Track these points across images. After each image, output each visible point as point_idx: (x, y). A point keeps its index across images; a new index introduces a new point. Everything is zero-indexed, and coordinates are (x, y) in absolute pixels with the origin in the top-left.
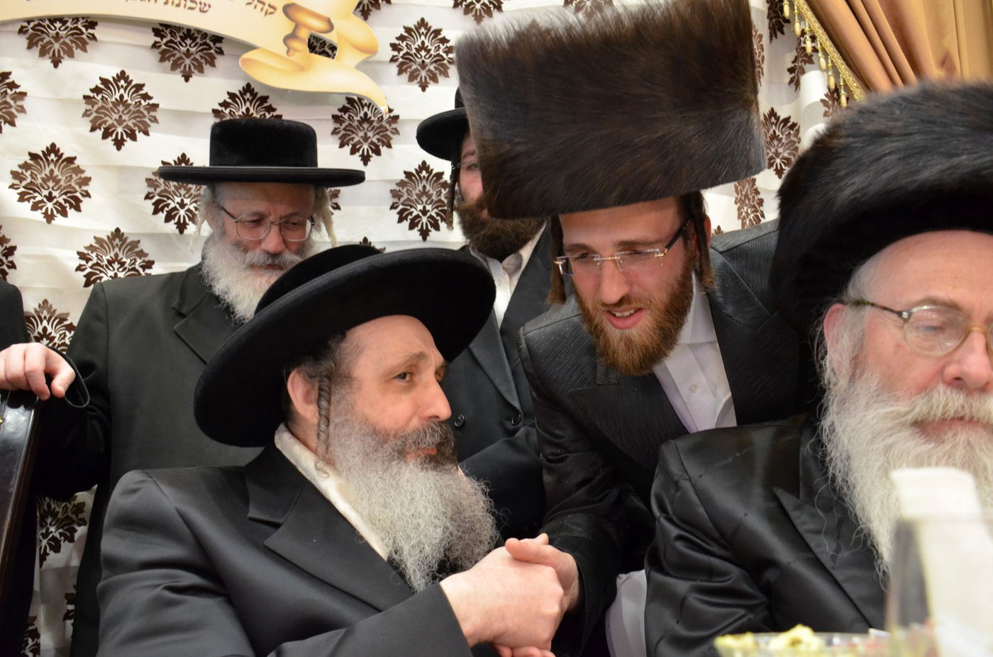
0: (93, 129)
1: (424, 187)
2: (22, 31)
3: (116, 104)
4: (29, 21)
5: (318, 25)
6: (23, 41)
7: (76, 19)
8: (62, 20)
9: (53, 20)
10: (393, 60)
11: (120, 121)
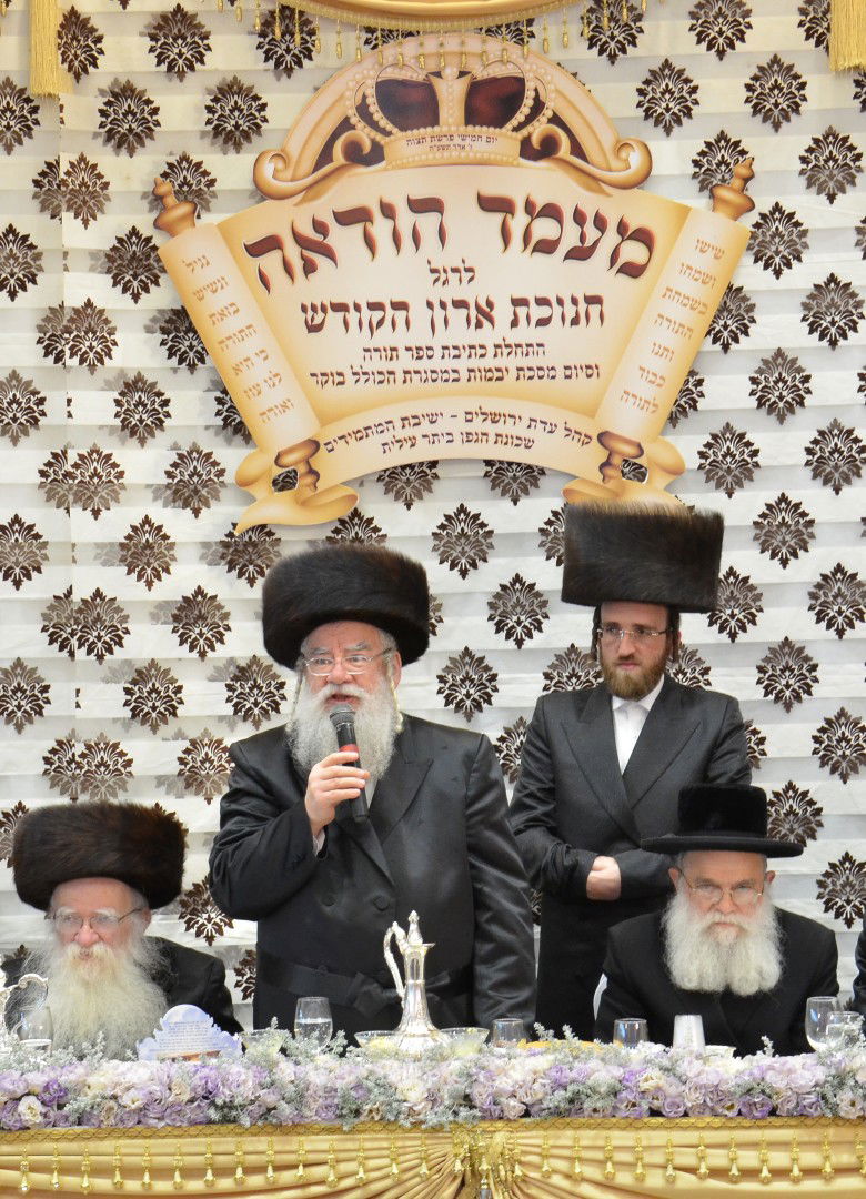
0: (441, 562)
1: (732, 592)
2: (380, 479)
3: (458, 537)
4: (385, 471)
5: (630, 450)
6: (381, 487)
7: (421, 464)
8: (411, 466)
9: (403, 468)
10: (701, 467)
11: (463, 553)
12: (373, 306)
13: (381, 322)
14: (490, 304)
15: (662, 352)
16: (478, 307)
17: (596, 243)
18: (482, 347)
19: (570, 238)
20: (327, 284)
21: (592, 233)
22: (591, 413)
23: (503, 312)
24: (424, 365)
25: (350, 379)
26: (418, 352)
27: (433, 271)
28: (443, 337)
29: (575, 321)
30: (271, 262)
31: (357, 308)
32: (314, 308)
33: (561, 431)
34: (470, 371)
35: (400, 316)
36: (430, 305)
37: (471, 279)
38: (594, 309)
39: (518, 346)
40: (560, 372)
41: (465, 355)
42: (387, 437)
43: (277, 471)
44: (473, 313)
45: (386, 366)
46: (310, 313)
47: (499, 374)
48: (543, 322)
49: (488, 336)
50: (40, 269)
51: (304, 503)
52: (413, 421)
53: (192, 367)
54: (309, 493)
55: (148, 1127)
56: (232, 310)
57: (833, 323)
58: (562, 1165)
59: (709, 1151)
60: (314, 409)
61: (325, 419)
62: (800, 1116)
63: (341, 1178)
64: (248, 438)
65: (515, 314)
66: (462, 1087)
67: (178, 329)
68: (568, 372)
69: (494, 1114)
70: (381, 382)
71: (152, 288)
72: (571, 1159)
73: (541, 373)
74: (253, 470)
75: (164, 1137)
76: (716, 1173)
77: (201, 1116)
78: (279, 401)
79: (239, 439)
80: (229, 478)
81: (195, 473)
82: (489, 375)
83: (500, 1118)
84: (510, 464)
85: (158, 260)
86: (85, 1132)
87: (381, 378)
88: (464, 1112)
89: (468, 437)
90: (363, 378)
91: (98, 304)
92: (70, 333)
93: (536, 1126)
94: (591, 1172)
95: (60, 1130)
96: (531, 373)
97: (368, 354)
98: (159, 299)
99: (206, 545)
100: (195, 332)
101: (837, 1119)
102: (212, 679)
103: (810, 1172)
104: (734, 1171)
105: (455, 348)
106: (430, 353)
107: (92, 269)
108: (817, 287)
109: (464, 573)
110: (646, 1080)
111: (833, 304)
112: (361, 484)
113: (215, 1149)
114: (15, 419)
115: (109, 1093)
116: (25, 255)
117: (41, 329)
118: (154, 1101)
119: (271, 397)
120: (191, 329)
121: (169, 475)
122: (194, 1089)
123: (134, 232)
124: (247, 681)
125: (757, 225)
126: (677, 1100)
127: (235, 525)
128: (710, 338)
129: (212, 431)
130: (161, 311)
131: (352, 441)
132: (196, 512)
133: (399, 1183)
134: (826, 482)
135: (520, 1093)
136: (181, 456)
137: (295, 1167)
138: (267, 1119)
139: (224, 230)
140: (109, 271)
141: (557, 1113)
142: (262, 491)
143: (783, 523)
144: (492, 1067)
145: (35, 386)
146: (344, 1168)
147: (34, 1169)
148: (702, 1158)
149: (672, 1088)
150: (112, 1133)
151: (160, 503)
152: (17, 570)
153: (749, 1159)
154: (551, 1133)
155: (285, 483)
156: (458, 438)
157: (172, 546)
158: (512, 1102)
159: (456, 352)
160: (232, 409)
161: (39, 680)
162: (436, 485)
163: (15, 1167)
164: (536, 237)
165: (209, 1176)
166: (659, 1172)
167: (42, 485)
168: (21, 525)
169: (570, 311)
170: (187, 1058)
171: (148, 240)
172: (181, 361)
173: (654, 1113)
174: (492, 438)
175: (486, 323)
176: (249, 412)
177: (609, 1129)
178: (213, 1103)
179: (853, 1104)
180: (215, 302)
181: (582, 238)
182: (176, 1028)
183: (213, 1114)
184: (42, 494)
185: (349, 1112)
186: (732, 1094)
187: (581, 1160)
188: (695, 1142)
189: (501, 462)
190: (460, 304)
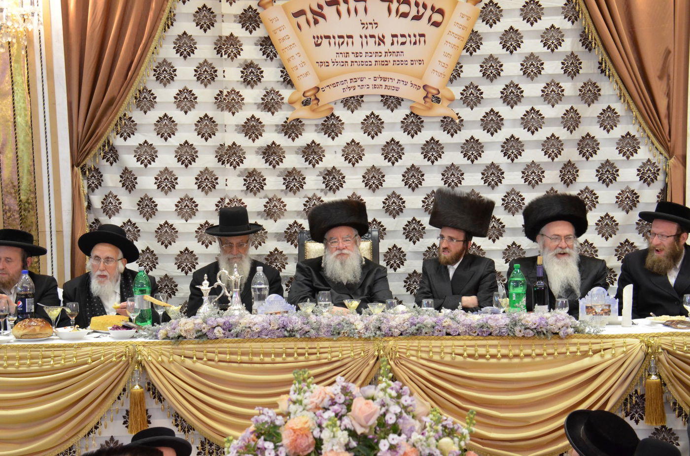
0: (365, 133)
2: (342, 102)
3: (371, 124)
4: (344, 99)
5: (435, 92)
6: (342, 105)
7: (357, 96)
8: (354, 97)
9: (351, 98)
10: (461, 99)
11: (373, 130)
12: (340, 37)
13: (343, 43)
14: (383, 37)
15: (447, 55)
16: (379, 38)
17: (423, 14)
18: (380, 53)
19: (414, 12)
20: (322, 28)
21: (422, 10)
22: (420, 78)
23: (389, 40)
24: (359, 59)
25: (331, 64)
26: (357, 54)
27: (362, 24)
28: (366, 49)
29: (415, 43)
30: (302, 20)
31: (334, 37)
32: (318, 37)
33: (409, 85)
34: (376, 61)
35: (350, 40)
36: (361, 37)
37: (376, 27)
38: (422, 39)
39: (394, 52)
40: (409, 62)
41: (374, 56)
42: (345, 86)
43: (304, 99)
44: (377, 40)
45: (344, 59)
46: (316, 39)
47: (387, 63)
48: (403, 43)
49: (382, 48)
50: (216, 21)
51: (313, 111)
52: (354, 80)
53: (272, 59)
54: (315, 107)
55: (262, 338)
56: (287, 37)
57: (511, 45)
58: (414, 353)
59: (468, 348)
60: (318, 75)
61: (321, 79)
62: (500, 336)
63: (332, 357)
64: (292, 86)
65: (393, 40)
66: (378, 324)
67: (266, 44)
68: (412, 62)
69: (389, 335)
70: (342, 65)
71: (257, 28)
72: (417, 351)
73: (402, 63)
74: (295, 98)
75: (268, 342)
76: (470, 356)
77: (281, 335)
78: (305, 72)
79: (289, 86)
80: (285, 101)
81: (272, 99)
82: (383, 63)
83: (391, 336)
84: (391, 97)
85: (259, 18)
86: (239, 340)
87: (343, 64)
88: (378, 333)
89: (375, 86)
90: (336, 64)
91: (235, 35)
92: (224, 46)
93: (405, 339)
94: (424, 355)
95: (230, 339)
96: (398, 63)
97: (338, 55)
98: (260, 33)
99: (277, 126)
100: (273, 46)
101: (515, 337)
102: (279, 176)
103: (504, 356)
104: (477, 355)
105: (370, 53)
106: (361, 55)
107: (235, 21)
108: (506, 31)
109: (373, 137)
110: (445, 322)
111: (511, 37)
112: (335, 104)
113: (287, 346)
114: (206, 78)
115: (248, 326)
116: (210, 16)
117: (216, 44)
118: (264, 329)
119: (302, 71)
120: (272, 44)
121: (263, 99)
122: (279, 325)
123: (250, 7)
124: (291, 177)
125: (484, 8)
126: (456, 330)
127: (287, 119)
128: (465, 50)
129: (280, 83)
130: (260, 38)
131: (332, 87)
132: (273, 113)
133: (354, 359)
134: (508, 104)
135: (399, 327)
136: (267, 92)
137: (316, 354)
138: (306, 336)
139: (284, 7)
140: (240, 22)
141: (413, 334)
142: (298, 106)
143: (492, 120)
144: (389, 317)
145: (214, 65)
146: (334, 354)
147: (220, 353)
148: (465, 350)
149: (454, 325)
150: (249, 340)
151: (260, 110)
152: (206, 134)
153: (482, 351)
154: (410, 341)
155: (306, 103)
156: (371, 87)
157: (263, 126)
158: (396, 330)
159: (371, 55)
160: (287, 75)
161: (214, 175)
162: (363, 105)
163: (213, 352)
164: (401, 11)
165: (284, 356)
166: (449, 355)
167: (216, 103)
168: (208, 117)
169: (413, 40)
170: (276, 313)
171: (256, 10)
172: (267, 57)
173: (448, 334)
174: (384, 87)
175: (382, 44)
176: (293, 76)
177: (431, 340)
178: (286, 330)
179: (520, 331)
180: (281, 34)
181: (418, 12)
182: (271, 303)
183: (286, 334)
184: (216, 106)
185: (336, 333)
186: (476, 327)
187: (421, 351)
188: (462, 344)
189: (387, 96)
190: (372, 36)
